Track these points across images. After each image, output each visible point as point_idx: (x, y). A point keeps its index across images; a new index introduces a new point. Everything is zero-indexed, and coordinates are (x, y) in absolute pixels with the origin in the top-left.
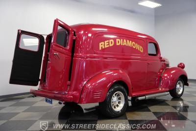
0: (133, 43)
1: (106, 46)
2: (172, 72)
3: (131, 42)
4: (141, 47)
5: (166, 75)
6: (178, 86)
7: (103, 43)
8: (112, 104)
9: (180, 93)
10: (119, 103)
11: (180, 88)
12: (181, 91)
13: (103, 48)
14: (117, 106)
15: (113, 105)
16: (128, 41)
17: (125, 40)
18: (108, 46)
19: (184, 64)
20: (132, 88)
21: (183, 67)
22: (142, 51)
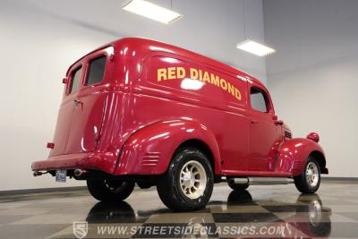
0: (222, 80)
1: (170, 77)
2: (297, 145)
3: (217, 78)
4: (237, 91)
5: (286, 150)
6: (309, 172)
7: (164, 70)
8: (181, 185)
9: (314, 184)
10: (196, 184)
11: (313, 176)
12: (316, 181)
13: (165, 78)
14: (193, 190)
15: (184, 187)
16: (212, 76)
17: (206, 73)
18: (174, 77)
19: (317, 135)
20: (222, 162)
21: (317, 140)
22: (239, 98)
